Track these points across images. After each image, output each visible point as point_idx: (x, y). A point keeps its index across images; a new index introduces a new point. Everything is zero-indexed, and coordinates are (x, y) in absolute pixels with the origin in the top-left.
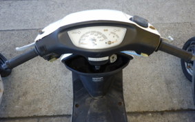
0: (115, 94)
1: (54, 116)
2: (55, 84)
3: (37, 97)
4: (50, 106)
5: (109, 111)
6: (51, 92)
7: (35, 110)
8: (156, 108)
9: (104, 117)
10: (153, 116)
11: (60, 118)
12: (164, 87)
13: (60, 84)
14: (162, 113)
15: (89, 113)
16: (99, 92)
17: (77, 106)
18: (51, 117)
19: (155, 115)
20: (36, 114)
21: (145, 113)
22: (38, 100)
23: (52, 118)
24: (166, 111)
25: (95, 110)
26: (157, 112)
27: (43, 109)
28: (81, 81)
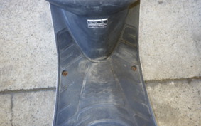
0: (125, 53)
1: (35, 90)
2: (35, 45)
3: (8, 64)
4: (28, 76)
5: (117, 79)
6: (29, 55)
7: (6, 83)
8: (181, 75)
9: (109, 90)
10: (176, 86)
11: (43, 93)
12: (192, 46)
13: (42, 44)
14: (189, 80)
15: (84, 83)
16: (101, 50)
17: (64, 73)
18: (31, 91)
19: (180, 83)
20: (8, 88)
21: (165, 82)
22: (11, 68)
23: (32, 93)
24: (195, 78)
25: (94, 79)
26: (182, 80)
27: (18, 81)
28: (68, 33)
